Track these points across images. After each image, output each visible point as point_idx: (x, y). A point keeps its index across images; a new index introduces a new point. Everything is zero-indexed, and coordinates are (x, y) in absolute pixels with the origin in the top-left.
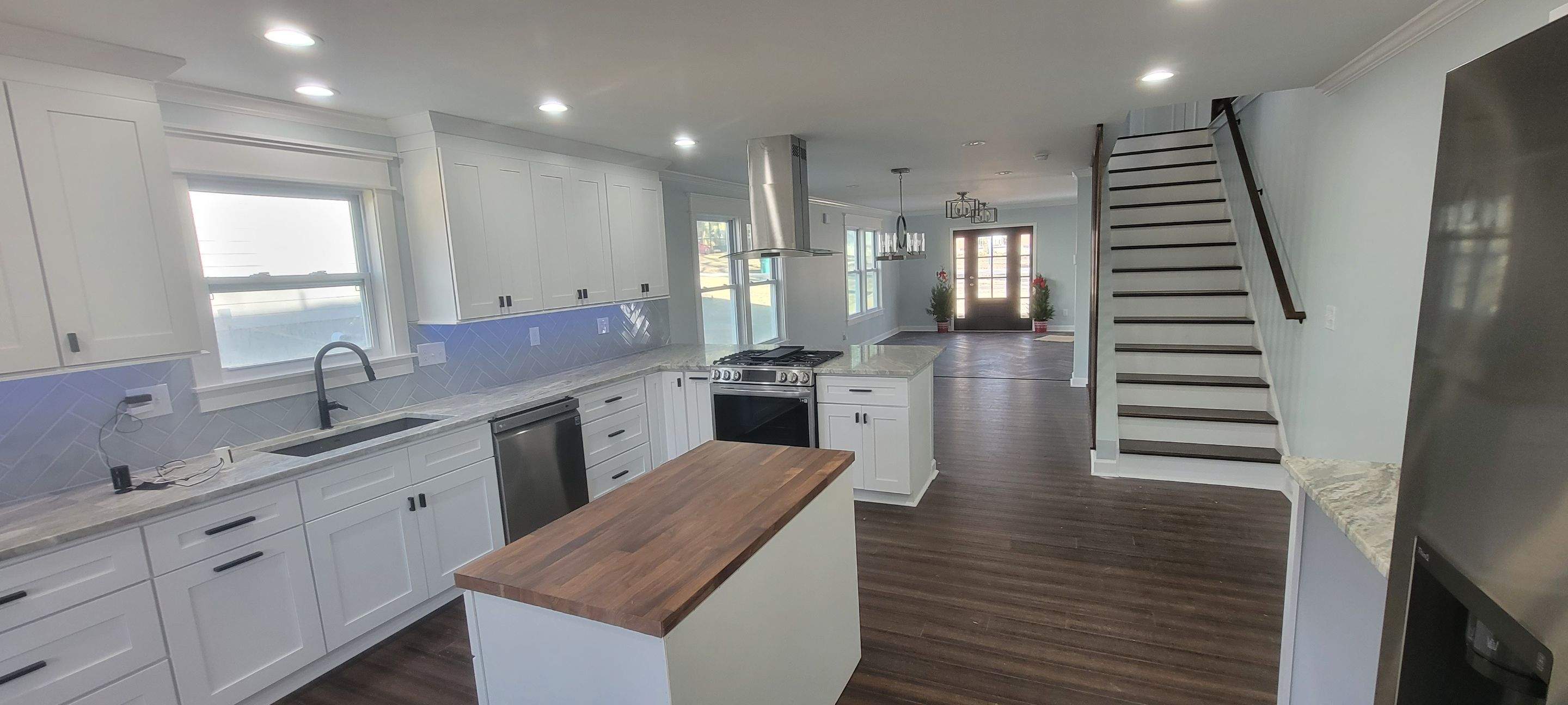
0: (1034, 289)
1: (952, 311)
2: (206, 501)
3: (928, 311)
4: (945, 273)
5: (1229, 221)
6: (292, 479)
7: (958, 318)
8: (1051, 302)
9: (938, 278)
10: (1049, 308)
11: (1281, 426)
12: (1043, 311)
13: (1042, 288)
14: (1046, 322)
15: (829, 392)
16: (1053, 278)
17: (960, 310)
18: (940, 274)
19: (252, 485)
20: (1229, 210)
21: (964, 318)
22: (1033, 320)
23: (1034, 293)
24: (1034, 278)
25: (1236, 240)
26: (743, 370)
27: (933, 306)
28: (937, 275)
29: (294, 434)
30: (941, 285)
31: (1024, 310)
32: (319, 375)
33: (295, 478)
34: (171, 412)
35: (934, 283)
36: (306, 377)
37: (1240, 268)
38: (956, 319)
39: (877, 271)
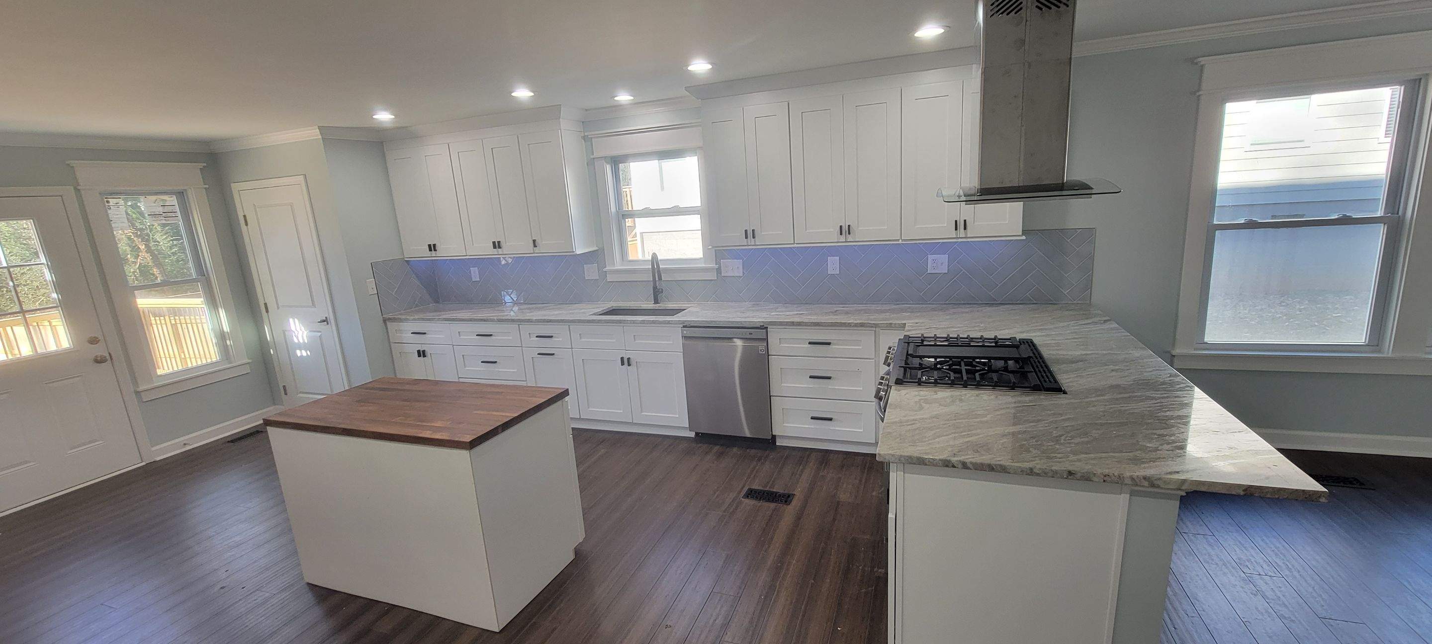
2: (535, 322)
6: (567, 324)
19: (550, 321)
29: (646, 302)
32: (655, 270)
33: (569, 324)
34: (598, 278)
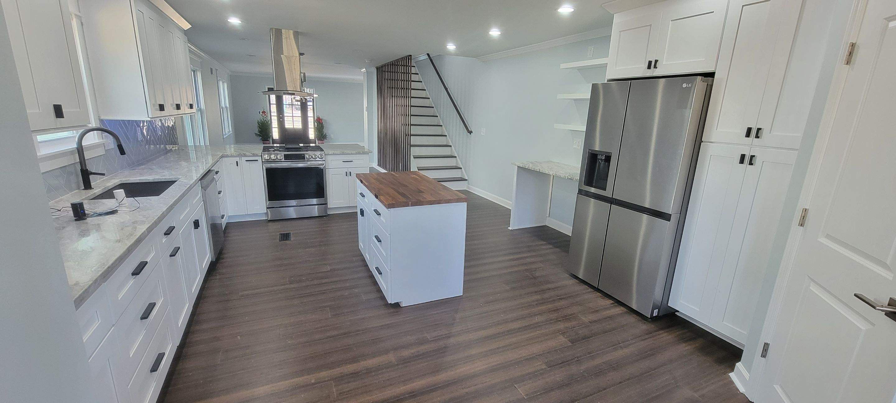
0: (316, 124)
1: (271, 134)
3: (256, 134)
4: (266, 112)
5: (429, 98)
7: (274, 138)
8: (325, 131)
9: (262, 115)
10: (324, 134)
11: (463, 169)
12: (321, 135)
13: (320, 125)
14: (323, 141)
15: (332, 163)
16: (324, 118)
17: (276, 134)
18: (263, 112)
20: (428, 93)
21: (278, 138)
22: (317, 141)
23: (316, 126)
24: (316, 118)
25: (433, 106)
26: (284, 154)
27: (260, 132)
28: (259, 113)
30: (264, 119)
31: (312, 134)
32: (80, 150)
35: (260, 117)
36: (71, 152)
37: (437, 116)
38: (273, 139)
39: (226, 107)
